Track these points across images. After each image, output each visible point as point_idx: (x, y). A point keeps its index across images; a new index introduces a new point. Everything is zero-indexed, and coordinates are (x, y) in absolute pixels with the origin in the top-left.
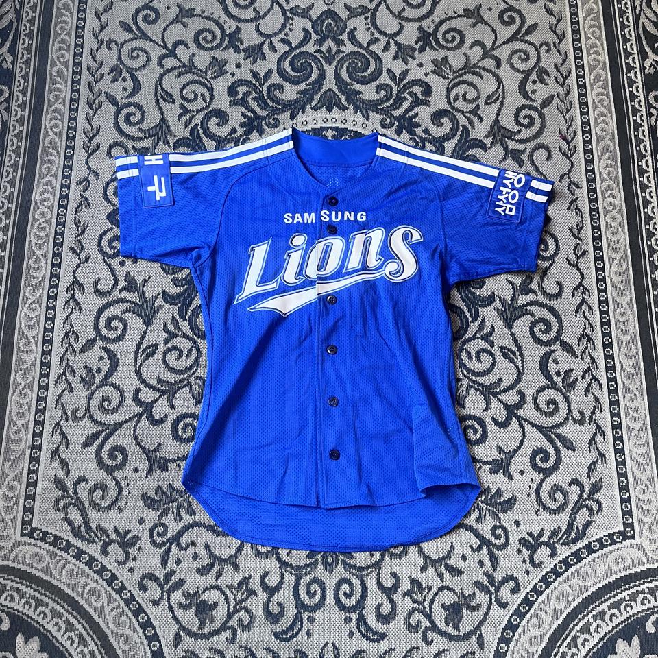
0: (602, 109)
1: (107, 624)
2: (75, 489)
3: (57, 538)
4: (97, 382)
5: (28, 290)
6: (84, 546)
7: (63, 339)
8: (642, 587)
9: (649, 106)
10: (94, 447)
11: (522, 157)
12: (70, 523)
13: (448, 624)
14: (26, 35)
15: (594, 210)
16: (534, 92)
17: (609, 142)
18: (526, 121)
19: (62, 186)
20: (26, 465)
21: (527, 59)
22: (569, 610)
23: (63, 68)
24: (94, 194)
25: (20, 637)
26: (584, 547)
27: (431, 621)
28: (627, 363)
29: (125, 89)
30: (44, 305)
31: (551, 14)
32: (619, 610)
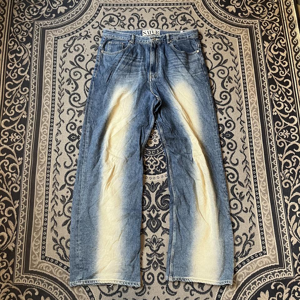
0: (252, 92)
1: (74, 291)
2: (60, 242)
3: (55, 260)
4: (67, 201)
5: (39, 167)
6: (64, 263)
7: (53, 185)
8: (269, 272)
9: (270, 91)
10: (66, 226)
11: (223, 111)
12: (59, 254)
13: (199, 288)
14: (34, 67)
15: (249, 131)
16: (227, 86)
17: (255, 105)
18: (224, 97)
19: (51, 126)
20: (42, 233)
21: (224, 73)
22: (243, 282)
23: (49, 80)
24: (63, 128)
25: (42, 298)
26: (248, 258)
27: (193, 287)
28: (262, 189)
29: (73, 88)
30: (45, 172)
31: (233, 55)
32: (261, 281)
